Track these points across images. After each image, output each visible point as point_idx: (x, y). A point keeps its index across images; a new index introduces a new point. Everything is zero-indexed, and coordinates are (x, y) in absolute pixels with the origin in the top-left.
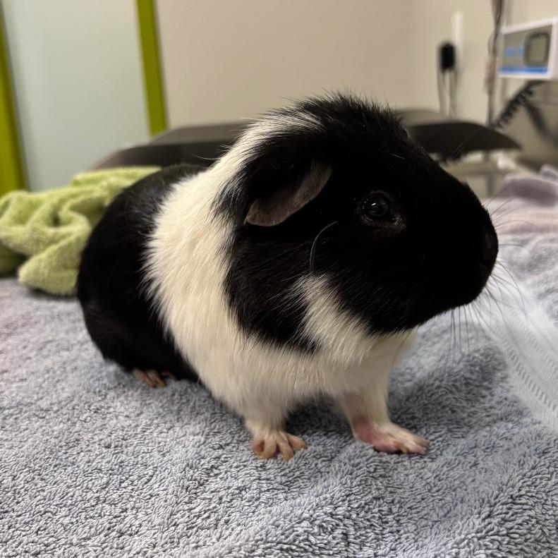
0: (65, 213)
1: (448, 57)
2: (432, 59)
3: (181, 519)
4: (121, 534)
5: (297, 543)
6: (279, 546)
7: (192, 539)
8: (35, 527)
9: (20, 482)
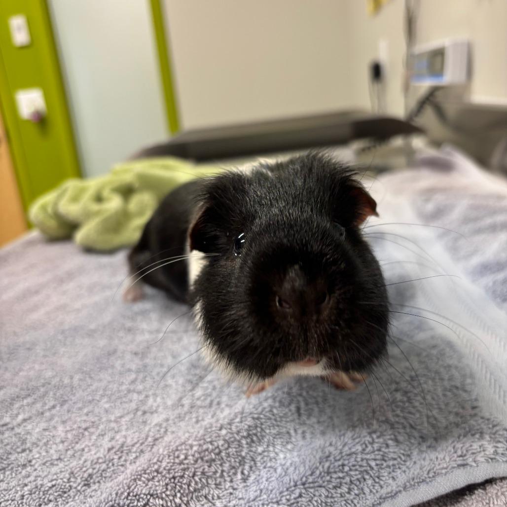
0: (106, 193)
1: (377, 71)
2: (365, 74)
3: (186, 402)
4: (144, 413)
5: (264, 413)
6: (251, 416)
7: (194, 415)
8: (85, 411)
9: (76, 381)
